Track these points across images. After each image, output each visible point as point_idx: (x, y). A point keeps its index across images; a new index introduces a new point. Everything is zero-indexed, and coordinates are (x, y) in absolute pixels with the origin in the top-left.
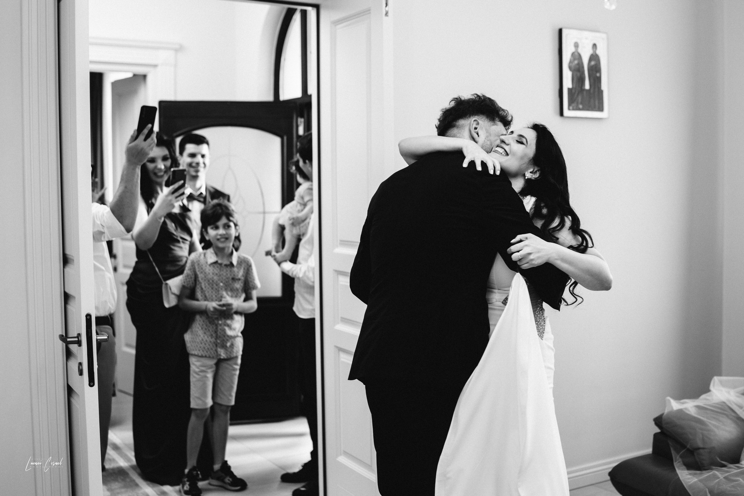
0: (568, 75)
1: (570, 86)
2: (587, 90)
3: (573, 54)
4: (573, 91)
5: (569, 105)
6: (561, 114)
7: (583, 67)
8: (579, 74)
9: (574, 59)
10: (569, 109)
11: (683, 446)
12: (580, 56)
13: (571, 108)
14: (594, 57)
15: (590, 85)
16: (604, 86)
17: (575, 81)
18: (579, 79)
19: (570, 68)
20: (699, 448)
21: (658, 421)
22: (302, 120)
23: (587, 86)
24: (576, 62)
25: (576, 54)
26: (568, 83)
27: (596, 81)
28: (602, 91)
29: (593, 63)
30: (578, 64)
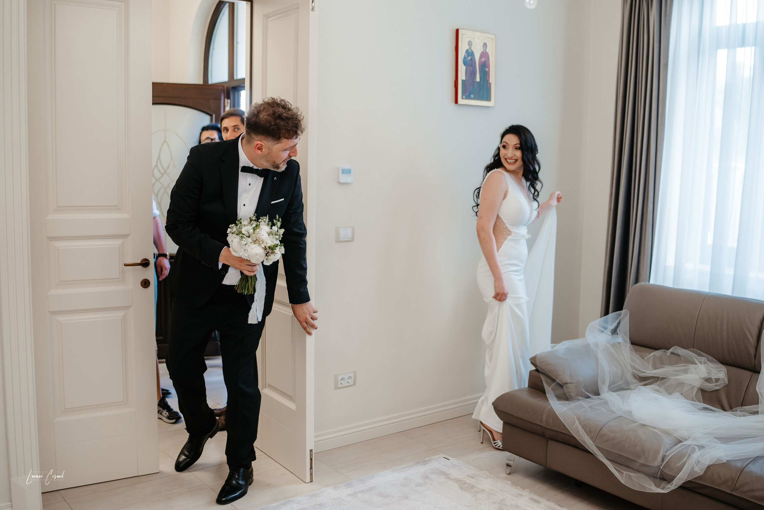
0: (462, 68)
1: (464, 79)
2: (477, 82)
3: (467, 51)
4: (467, 83)
5: (463, 94)
6: (456, 102)
7: (475, 63)
8: (471, 68)
9: (468, 56)
10: (462, 98)
11: (554, 381)
12: (472, 52)
13: (464, 97)
14: (484, 55)
15: (480, 79)
16: (492, 79)
17: (468, 74)
18: (471, 73)
19: (465, 63)
20: (567, 383)
21: (533, 361)
22: (229, 101)
23: (478, 79)
24: (469, 58)
25: (470, 51)
26: (462, 76)
27: (485, 74)
28: (490, 84)
29: (483, 60)
30: (471, 60)
